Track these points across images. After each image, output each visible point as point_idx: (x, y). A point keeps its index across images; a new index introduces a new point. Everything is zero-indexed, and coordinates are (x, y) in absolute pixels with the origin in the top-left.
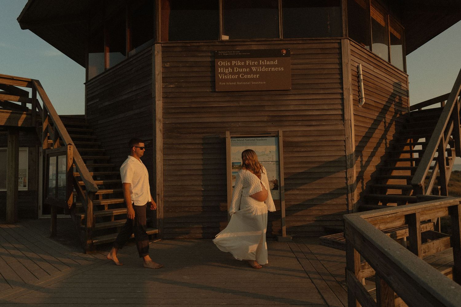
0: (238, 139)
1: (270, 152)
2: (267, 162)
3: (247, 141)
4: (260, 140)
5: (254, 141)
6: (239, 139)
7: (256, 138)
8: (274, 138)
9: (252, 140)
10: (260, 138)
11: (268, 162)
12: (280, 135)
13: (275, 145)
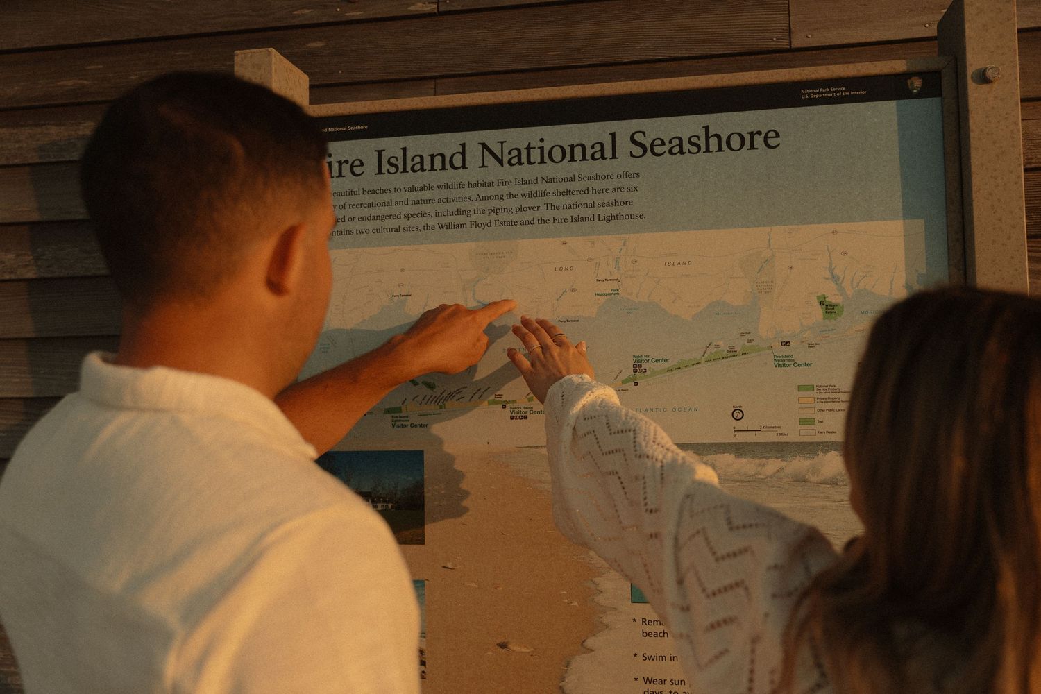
0: (392, 145)
1: (830, 309)
2: (781, 449)
3: (507, 172)
4: (679, 147)
5: (599, 167)
6: (402, 141)
7: (624, 128)
8: (888, 109)
9: (568, 153)
10: (688, 125)
11: (799, 464)
12: (974, 61)
13: (908, 213)
